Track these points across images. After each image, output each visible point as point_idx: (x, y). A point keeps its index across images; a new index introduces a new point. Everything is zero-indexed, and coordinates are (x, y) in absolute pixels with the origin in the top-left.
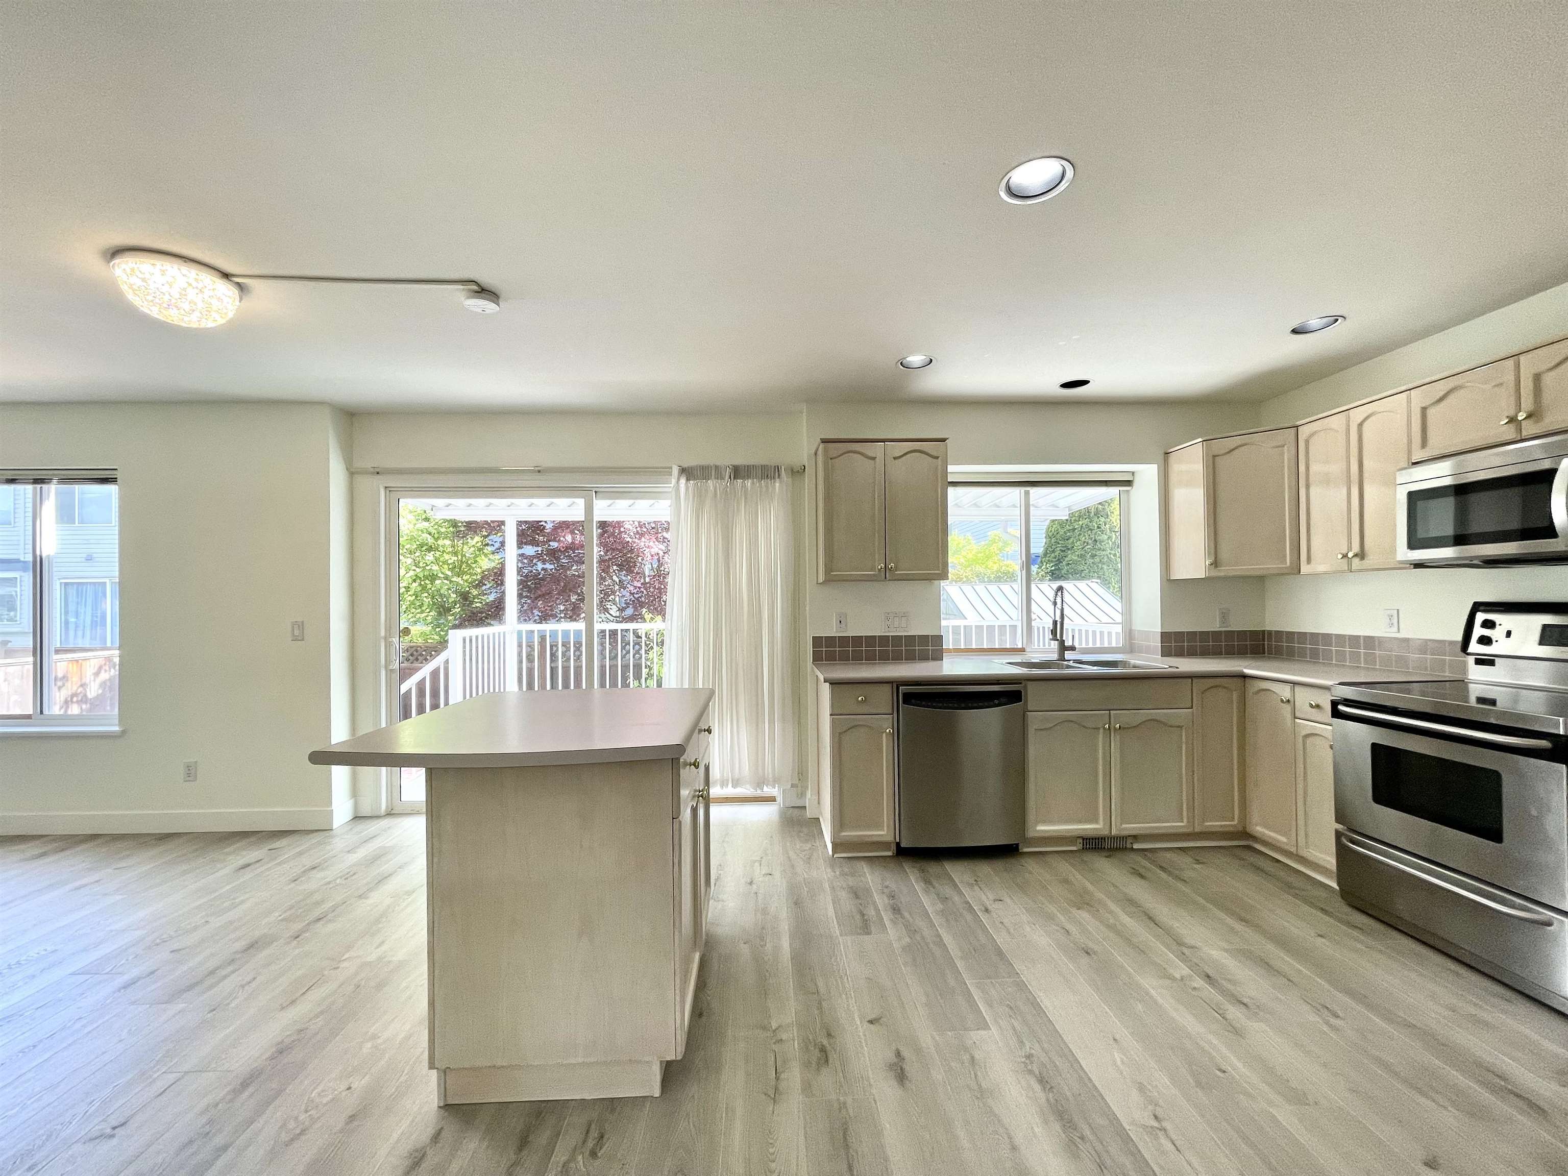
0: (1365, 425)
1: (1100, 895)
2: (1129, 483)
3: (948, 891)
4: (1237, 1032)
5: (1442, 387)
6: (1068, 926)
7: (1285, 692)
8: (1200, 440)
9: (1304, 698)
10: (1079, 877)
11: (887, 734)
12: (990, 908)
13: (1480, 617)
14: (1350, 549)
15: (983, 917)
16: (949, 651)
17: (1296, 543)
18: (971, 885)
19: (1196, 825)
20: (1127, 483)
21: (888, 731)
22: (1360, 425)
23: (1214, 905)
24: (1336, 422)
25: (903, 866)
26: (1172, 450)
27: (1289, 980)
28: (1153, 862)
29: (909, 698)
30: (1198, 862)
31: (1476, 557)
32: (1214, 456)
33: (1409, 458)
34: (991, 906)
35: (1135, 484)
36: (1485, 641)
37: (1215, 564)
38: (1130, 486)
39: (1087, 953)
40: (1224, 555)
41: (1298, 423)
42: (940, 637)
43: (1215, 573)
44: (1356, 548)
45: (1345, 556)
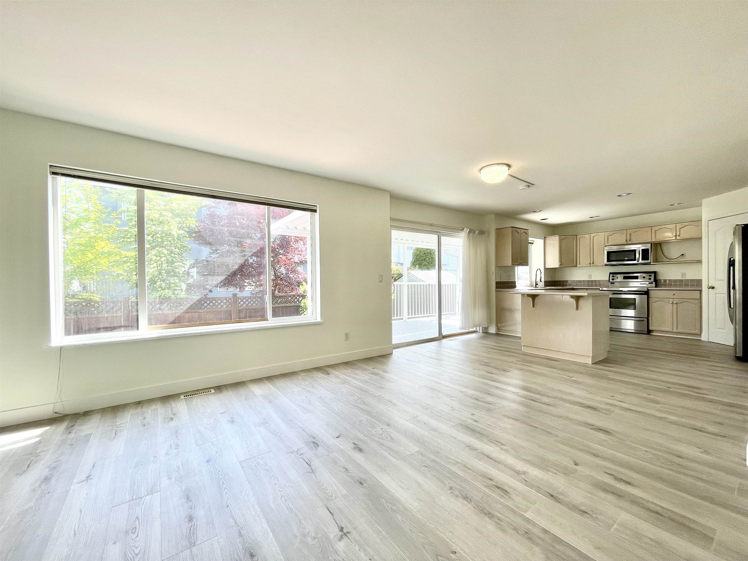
0: (594, 237)
5: (612, 233)
8: (557, 235)
13: (612, 275)
17: (576, 260)
24: (587, 236)
26: (547, 237)
32: (561, 240)
33: (606, 245)
35: (534, 244)
36: (613, 279)
40: (563, 262)
41: (577, 235)
43: (561, 266)
44: (592, 262)
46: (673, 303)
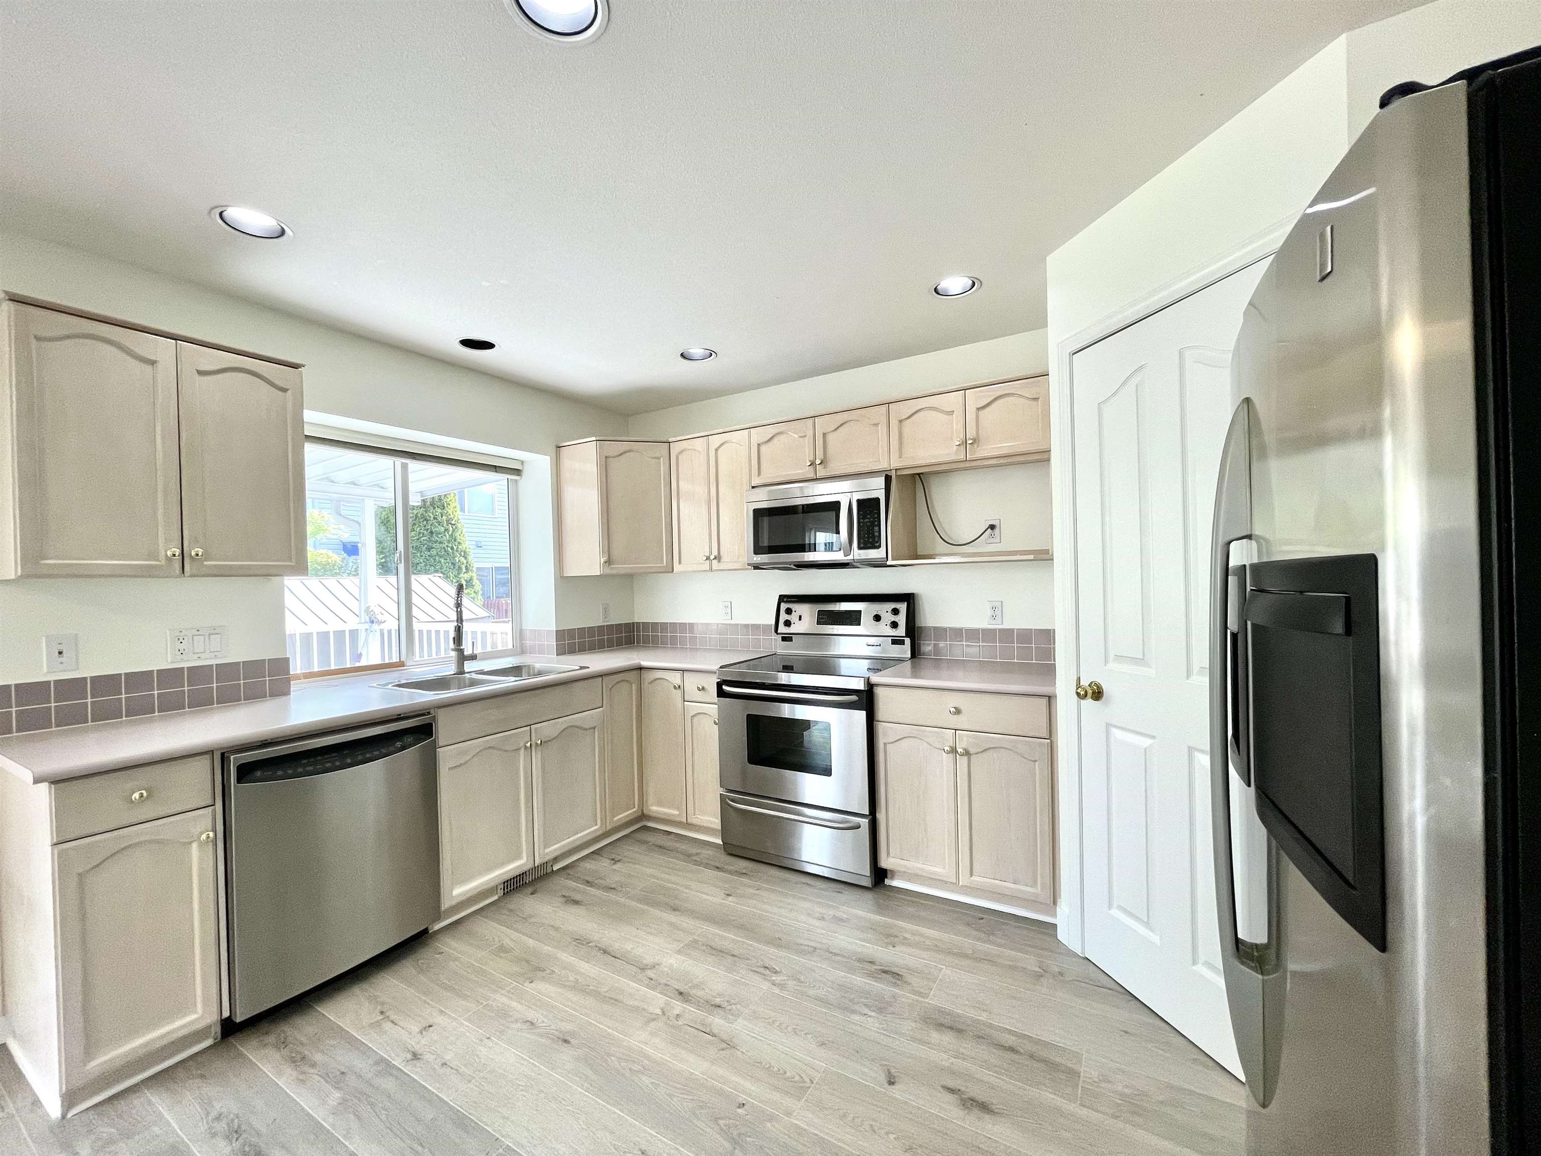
0: (720, 450)
1: (547, 949)
2: (518, 472)
3: (343, 1058)
4: (729, 1044)
5: (772, 430)
6: (531, 1015)
7: (676, 678)
8: (594, 438)
9: (691, 683)
10: (515, 935)
11: (201, 845)
12: (417, 1048)
13: (784, 606)
14: (711, 553)
15: (414, 1072)
16: (297, 677)
17: (670, 544)
18: (376, 1025)
19: (608, 825)
20: (516, 472)
21: (204, 837)
22: (716, 450)
23: (648, 904)
24: (699, 444)
25: (241, 1055)
26: (564, 444)
27: (733, 955)
28: (577, 879)
29: (246, 772)
30: (615, 861)
31: (790, 563)
32: (606, 457)
33: (750, 483)
34: (419, 1043)
35: (525, 474)
36: (788, 623)
37: (609, 562)
38: (519, 475)
39: (566, 1041)
40: (616, 553)
41: (670, 440)
42: (286, 661)
43: (608, 571)
44: (715, 553)
45: (708, 558)
46: (954, 750)
